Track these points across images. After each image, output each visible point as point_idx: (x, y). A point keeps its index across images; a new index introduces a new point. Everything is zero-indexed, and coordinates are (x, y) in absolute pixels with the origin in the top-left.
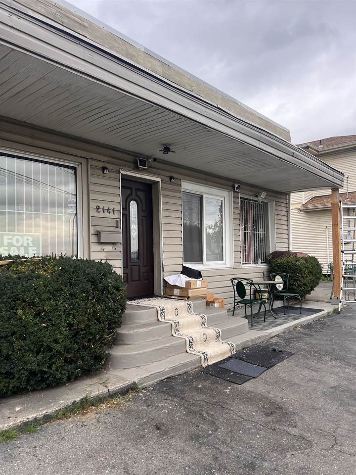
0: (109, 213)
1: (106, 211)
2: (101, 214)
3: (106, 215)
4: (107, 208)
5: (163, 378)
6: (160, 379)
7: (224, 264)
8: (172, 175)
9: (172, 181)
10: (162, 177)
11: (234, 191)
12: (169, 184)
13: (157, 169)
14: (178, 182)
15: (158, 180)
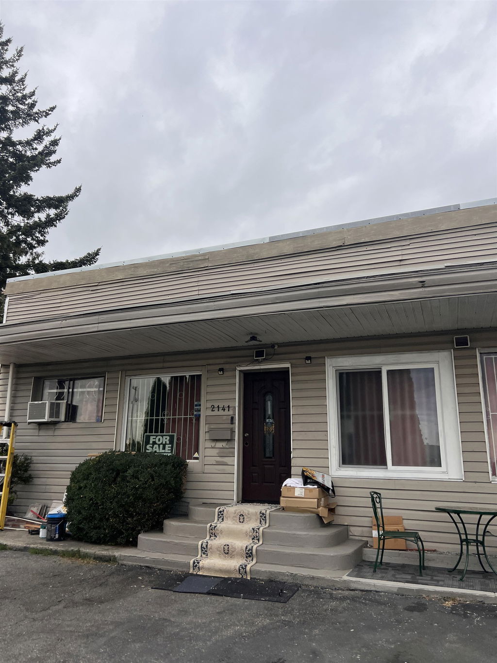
0: (224, 410)
1: (220, 409)
2: (216, 413)
3: (221, 412)
4: (221, 406)
5: (142, 564)
6: (139, 564)
7: (443, 472)
8: (308, 355)
9: (307, 362)
10: (294, 361)
11: (454, 349)
12: (305, 367)
13: (285, 353)
14: (320, 361)
15: (288, 365)
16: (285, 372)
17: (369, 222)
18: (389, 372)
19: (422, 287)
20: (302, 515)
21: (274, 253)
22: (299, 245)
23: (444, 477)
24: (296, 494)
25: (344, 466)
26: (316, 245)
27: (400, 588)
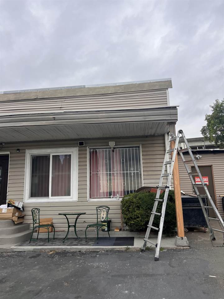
7: (71, 198)
8: (18, 148)
9: (17, 151)
10: (11, 151)
11: (79, 147)
12: (17, 154)
13: (8, 147)
14: (24, 151)
15: (9, 153)
16: (7, 156)
17: (49, 89)
18: (53, 156)
19: (54, 120)
20: (4, 221)
21: (5, 99)
22: (17, 97)
23: (71, 200)
24: (3, 212)
25: (31, 198)
26: (25, 97)
27: (34, 249)
